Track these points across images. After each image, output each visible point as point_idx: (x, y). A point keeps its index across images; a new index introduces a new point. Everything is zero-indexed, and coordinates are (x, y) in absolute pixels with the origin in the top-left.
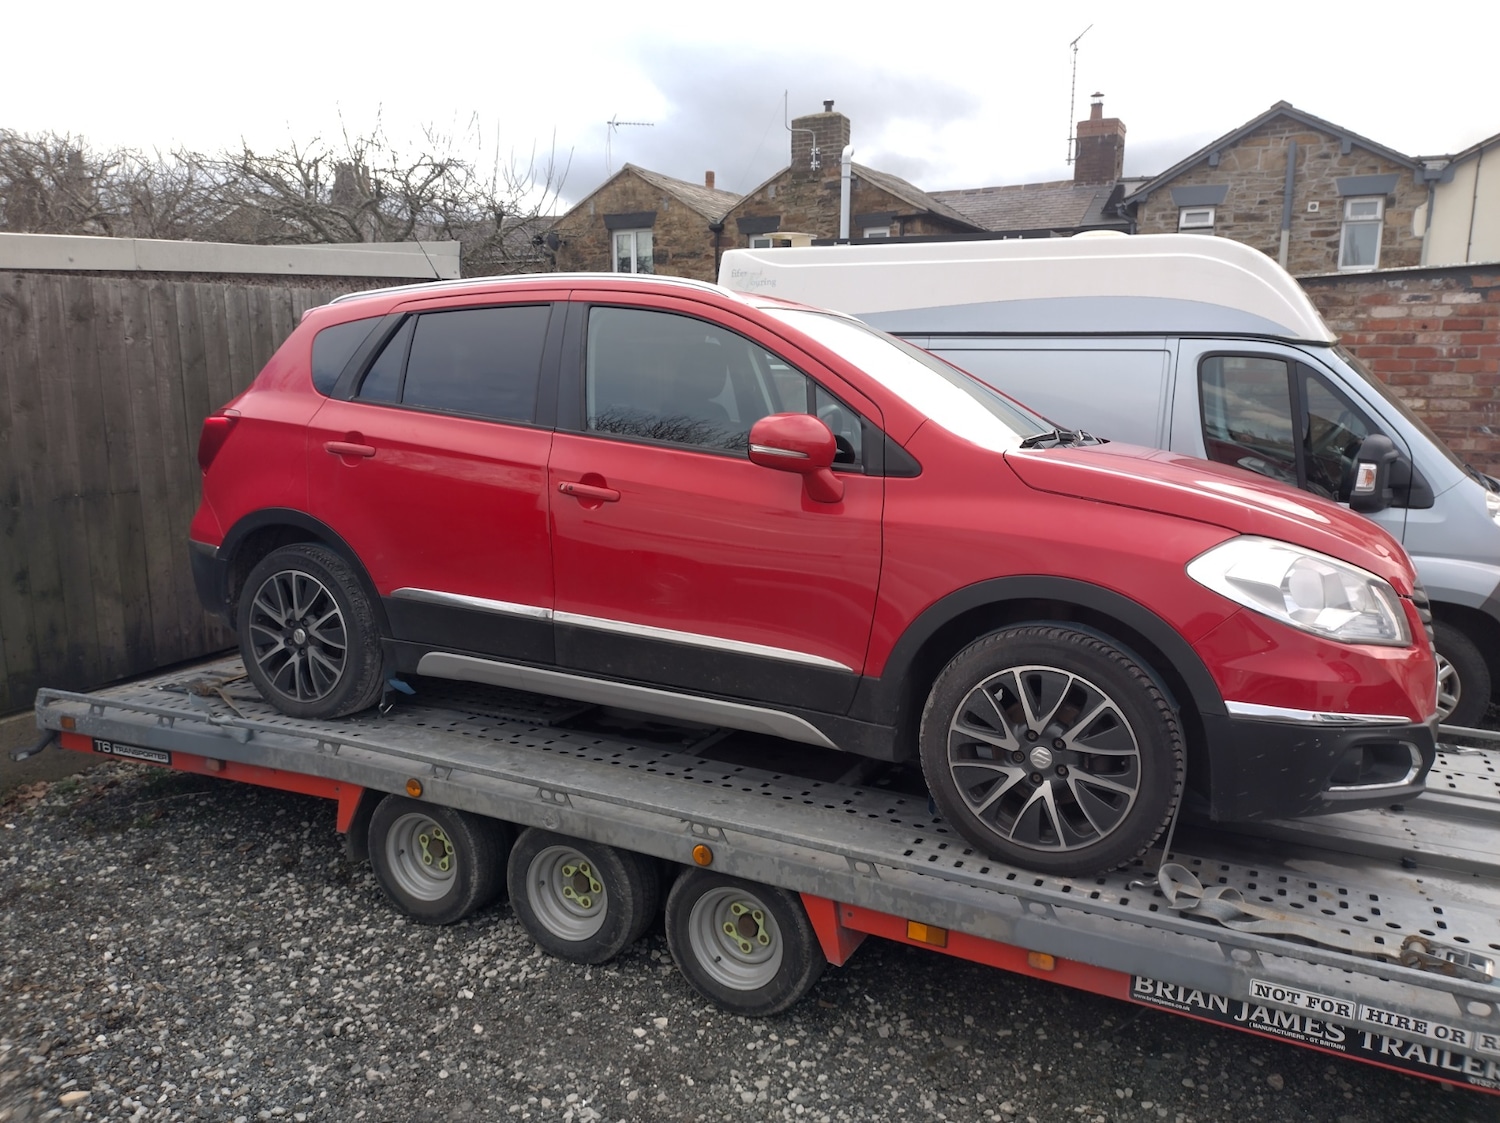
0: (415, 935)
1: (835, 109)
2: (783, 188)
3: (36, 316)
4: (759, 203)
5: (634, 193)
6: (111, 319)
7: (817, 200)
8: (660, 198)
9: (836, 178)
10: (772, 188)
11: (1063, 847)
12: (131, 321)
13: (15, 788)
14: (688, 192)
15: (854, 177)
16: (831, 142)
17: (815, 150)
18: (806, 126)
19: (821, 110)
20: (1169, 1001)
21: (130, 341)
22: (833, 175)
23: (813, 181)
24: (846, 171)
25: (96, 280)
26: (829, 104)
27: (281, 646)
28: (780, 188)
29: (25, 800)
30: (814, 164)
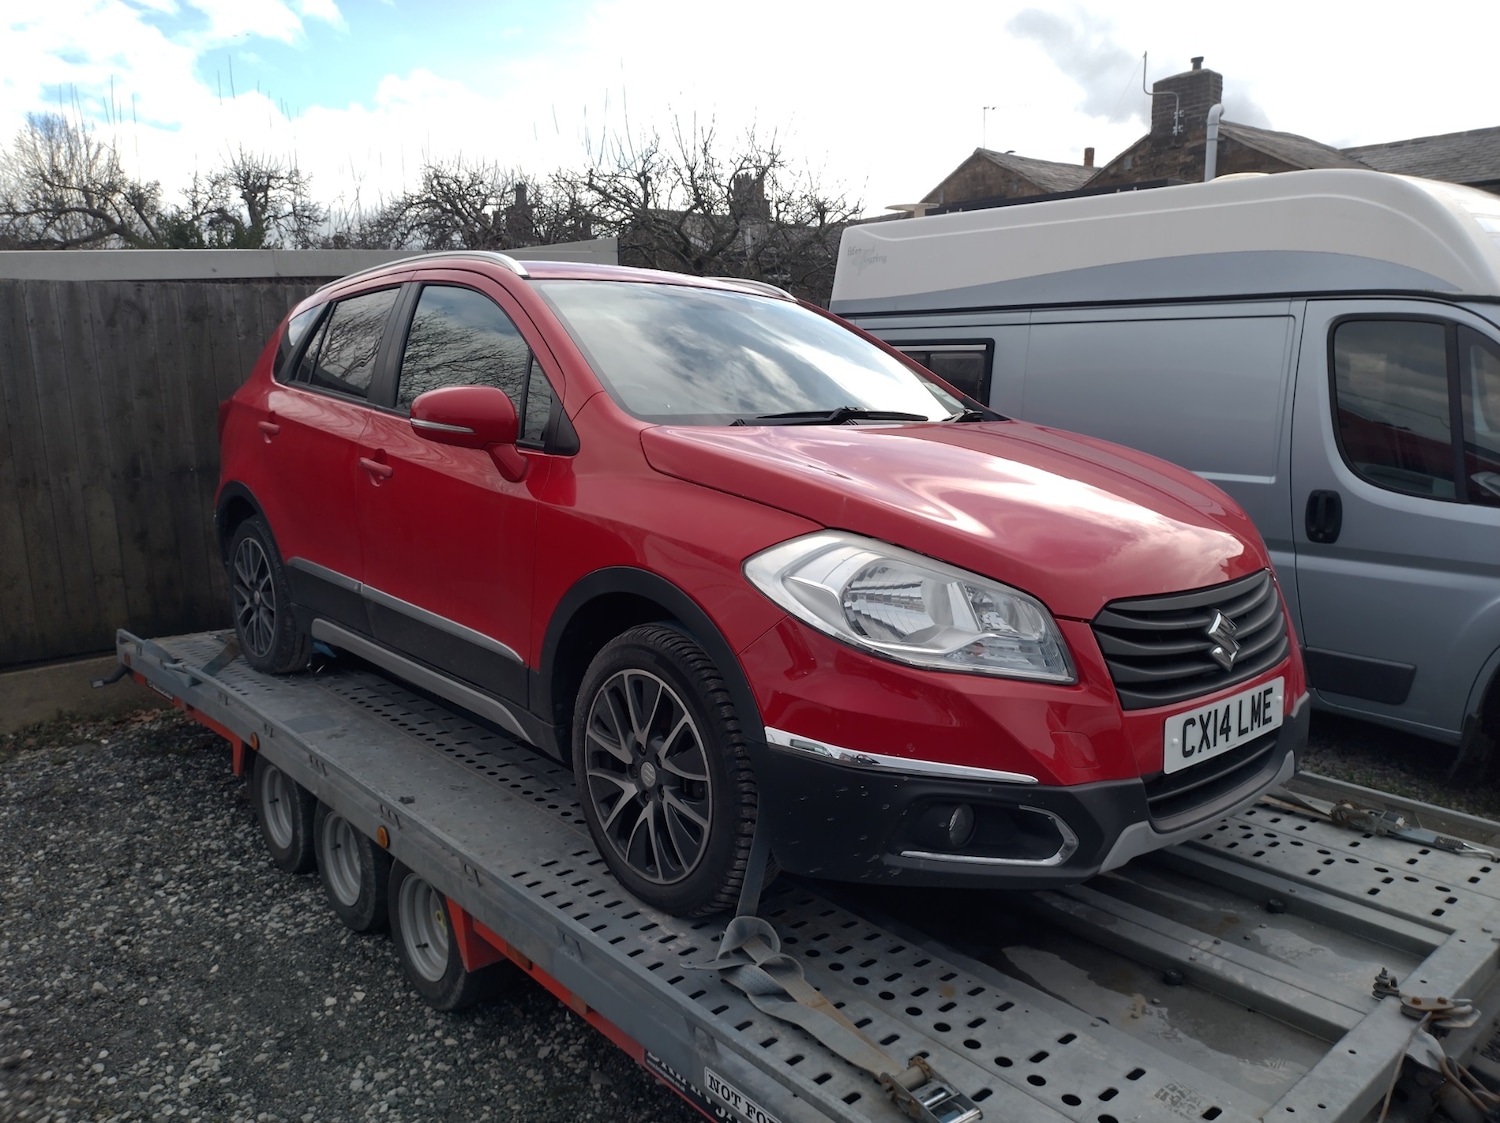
0: (264, 878)
1: (1204, 66)
2: (1141, 158)
3: (155, 318)
4: (1114, 176)
5: (984, 177)
6: (224, 320)
7: (1179, 168)
8: (1010, 181)
9: (1201, 141)
10: (1129, 159)
11: (660, 880)
12: (243, 321)
13: (131, 712)
14: (1044, 171)
15: (1223, 139)
16: (1197, 103)
17: (1177, 114)
18: (1169, 88)
19: (1188, 68)
20: (671, 1075)
21: (243, 337)
22: (1198, 138)
23: (1175, 148)
24: (1212, 133)
25: (209, 286)
26: (1197, 61)
27: (247, 606)
28: (1137, 159)
29: (134, 722)
30: (1176, 130)
